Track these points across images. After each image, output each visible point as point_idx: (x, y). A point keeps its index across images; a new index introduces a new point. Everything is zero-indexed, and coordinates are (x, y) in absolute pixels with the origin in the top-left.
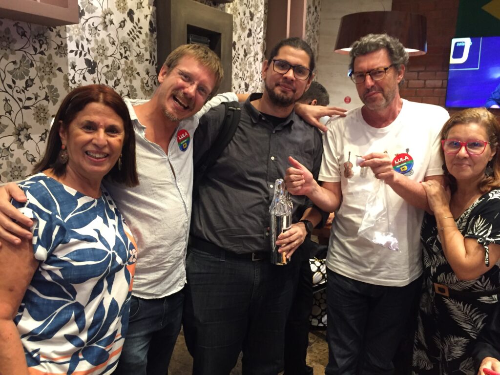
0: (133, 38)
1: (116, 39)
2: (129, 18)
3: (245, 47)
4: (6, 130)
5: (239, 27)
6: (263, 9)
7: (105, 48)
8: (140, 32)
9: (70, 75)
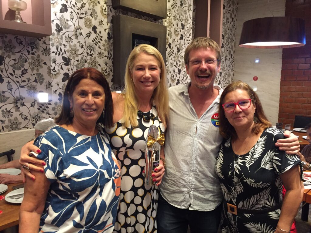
0: (96, 43)
1: (84, 44)
2: (93, 31)
3: (178, 46)
4: (8, 100)
5: (173, 34)
6: (192, 21)
7: (76, 50)
8: (101, 40)
9: (52, 67)
